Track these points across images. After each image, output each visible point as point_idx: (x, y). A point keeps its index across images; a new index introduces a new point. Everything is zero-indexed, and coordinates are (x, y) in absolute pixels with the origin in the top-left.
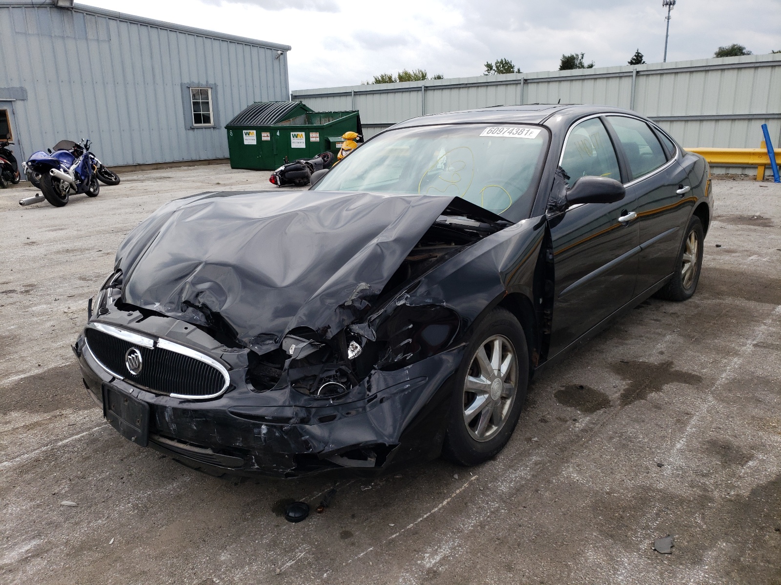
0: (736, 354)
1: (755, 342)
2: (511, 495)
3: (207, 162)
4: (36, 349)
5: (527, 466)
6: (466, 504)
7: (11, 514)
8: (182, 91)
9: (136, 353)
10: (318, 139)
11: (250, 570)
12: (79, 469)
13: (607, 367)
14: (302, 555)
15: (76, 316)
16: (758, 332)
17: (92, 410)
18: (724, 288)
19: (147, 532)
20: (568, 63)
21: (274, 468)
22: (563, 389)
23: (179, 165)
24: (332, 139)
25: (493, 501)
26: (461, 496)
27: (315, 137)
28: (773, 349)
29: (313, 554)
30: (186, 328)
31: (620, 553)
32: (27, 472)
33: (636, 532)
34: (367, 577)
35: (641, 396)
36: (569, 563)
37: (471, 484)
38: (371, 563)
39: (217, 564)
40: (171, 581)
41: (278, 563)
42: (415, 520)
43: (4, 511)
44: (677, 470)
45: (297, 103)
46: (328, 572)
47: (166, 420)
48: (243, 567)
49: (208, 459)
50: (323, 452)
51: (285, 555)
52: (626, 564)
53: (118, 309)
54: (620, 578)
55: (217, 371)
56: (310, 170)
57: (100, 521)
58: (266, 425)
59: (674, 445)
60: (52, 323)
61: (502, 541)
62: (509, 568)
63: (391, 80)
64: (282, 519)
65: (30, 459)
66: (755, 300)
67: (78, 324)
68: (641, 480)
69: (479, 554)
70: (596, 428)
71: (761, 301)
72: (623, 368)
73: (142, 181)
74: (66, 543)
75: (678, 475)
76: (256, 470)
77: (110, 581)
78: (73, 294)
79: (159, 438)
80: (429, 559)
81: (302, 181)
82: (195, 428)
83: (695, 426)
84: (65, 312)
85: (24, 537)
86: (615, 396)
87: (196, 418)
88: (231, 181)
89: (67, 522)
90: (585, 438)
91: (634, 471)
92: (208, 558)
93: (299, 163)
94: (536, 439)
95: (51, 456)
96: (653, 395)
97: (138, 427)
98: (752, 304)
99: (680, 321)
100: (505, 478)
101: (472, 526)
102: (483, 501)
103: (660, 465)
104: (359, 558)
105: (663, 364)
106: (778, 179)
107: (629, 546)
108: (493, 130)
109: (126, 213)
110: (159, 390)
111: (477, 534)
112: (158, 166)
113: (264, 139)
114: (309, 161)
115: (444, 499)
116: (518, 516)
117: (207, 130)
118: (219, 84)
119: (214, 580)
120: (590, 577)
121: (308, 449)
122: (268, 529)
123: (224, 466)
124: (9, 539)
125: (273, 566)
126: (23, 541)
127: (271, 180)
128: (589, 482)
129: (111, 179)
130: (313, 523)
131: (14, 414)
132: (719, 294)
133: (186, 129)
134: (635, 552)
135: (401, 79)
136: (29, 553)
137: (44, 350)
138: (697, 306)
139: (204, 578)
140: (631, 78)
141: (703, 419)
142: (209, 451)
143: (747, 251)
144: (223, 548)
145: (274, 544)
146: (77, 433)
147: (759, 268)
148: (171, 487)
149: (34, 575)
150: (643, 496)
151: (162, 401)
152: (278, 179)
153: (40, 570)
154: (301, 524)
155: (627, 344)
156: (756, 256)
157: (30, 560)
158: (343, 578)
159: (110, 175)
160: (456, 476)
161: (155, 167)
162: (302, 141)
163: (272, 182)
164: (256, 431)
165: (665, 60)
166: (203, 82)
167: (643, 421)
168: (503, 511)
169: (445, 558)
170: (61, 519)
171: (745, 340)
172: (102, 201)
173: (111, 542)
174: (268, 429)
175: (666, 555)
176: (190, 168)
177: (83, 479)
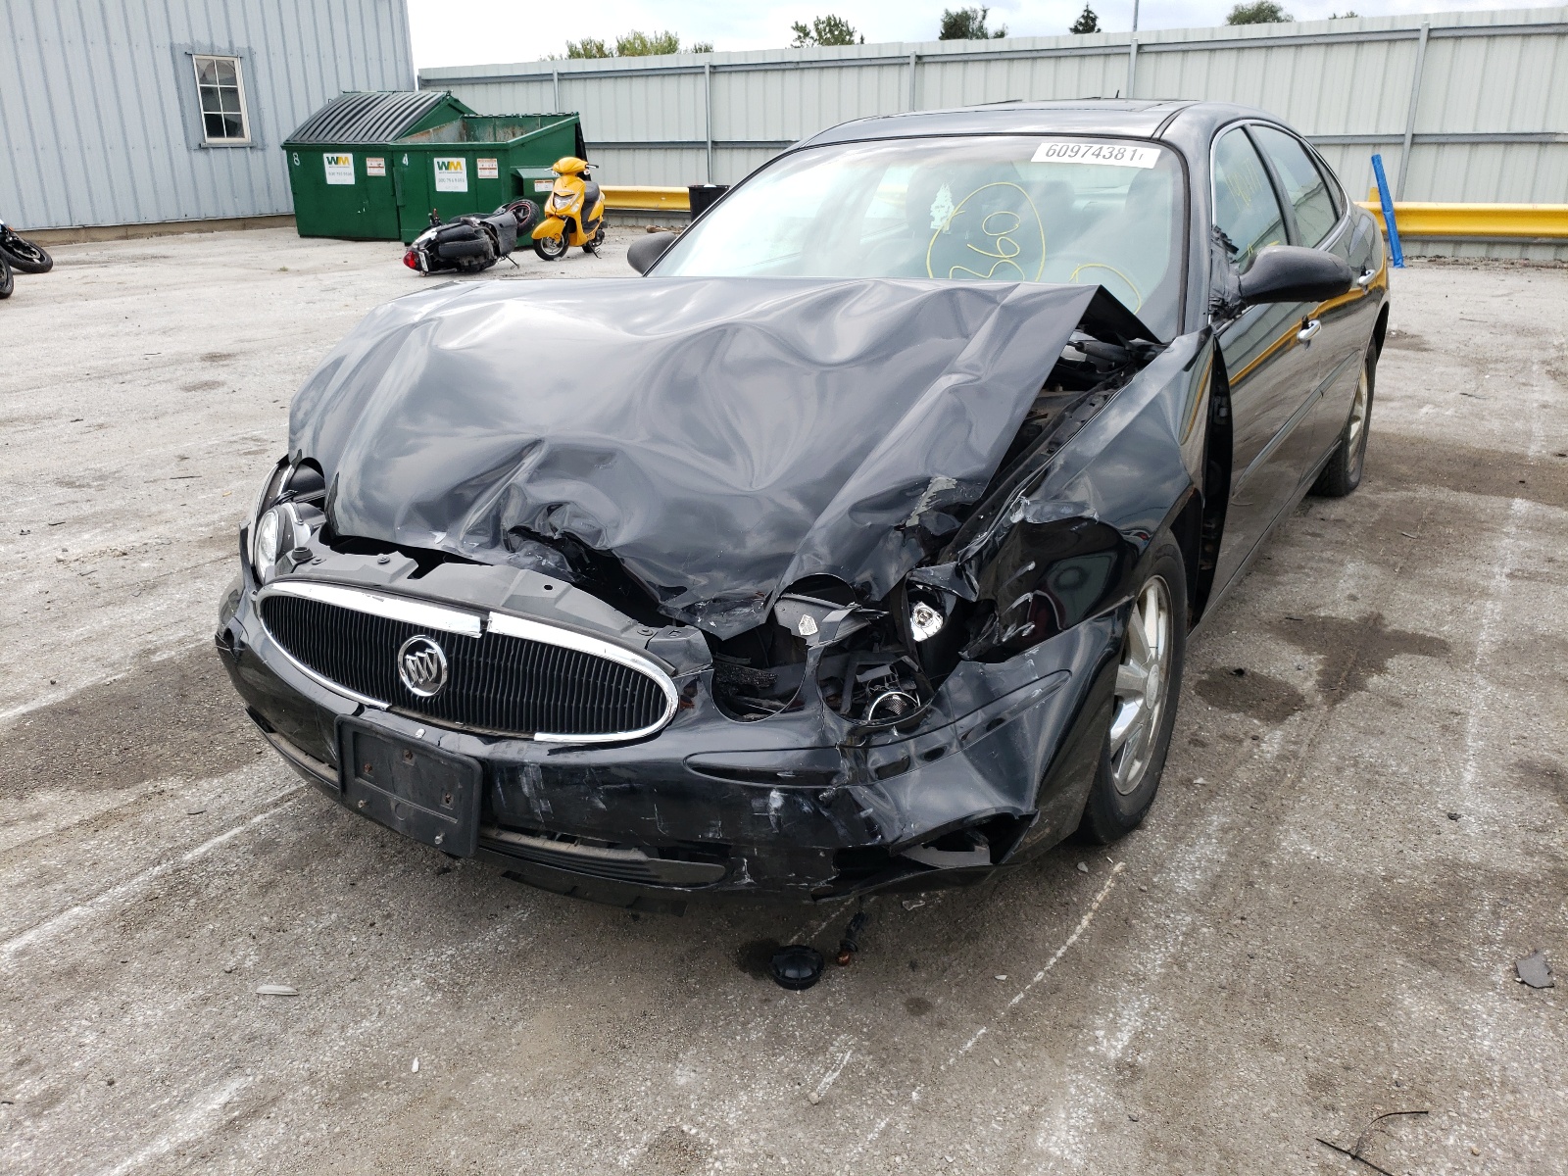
0: (1485, 593)
1: (1507, 570)
2: (1206, 897)
3: (240, 223)
4: (28, 645)
5: (1209, 836)
6: (1126, 921)
7: (147, 1026)
8: (174, 62)
9: (430, 647)
10: (495, 174)
11: (751, 1099)
12: (261, 911)
13: (1266, 631)
14: (847, 1057)
15: (89, 568)
16: (1502, 552)
17: (229, 776)
18: (1404, 469)
19: (486, 1039)
20: (957, 27)
21: (789, 880)
22: (1205, 677)
23: (180, 228)
24: (526, 173)
25: (1178, 911)
26: (1110, 903)
27: (488, 169)
28: (1543, 581)
29: (869, 1053)
30: (548, 587)
31: (1463, 995)
32: (140, 926)
33: (1472, 953)
34: (1003, 1091)
35: (1355, 684)
36: (1380, 1024)
37: (1118, 879)
38: (997, 1061)
39: (676, 1093)
40: (592, 1139)
41: (804, 1080)
42: (1043, 964)
43: (125, 1020)
44: (1487, 823)
45: (440, 94)
46: (918, 1088)
47: (522, 792)
48: (733, 1095)
49: (629, 872)
50: (900, 841)
51: (812, 1062)
52: (1485, 1016)
53: (332, 548)
54: (1486, 1043)
55: (645, 677)
56: (491, 238)
57: (366, 1024)
58: (781, 790)
59: (1460, 777)
60: (37, 585)
61: (1233, 992)
62: (1270, 1042)
63: (601, 52)
64: (769, 987)
65: (134, 897)
66: (1468, 490)
67: (104, 585)
68: (1430, 850)
69: (1201, 1022)
70: (1303, 751)
71: (1479, 492)
72: (1299, 629)
73: (105, 264)
74: (312, 1078)
75: (1494, 834)
76: (744, 888)
77: (453, 1153)
78: (61, 520)
79: (501, 834)
80: (1108, 1040)
81: (475, 263)
82: (602, 806)
83: (1479, 736)
84: (59, 561)
85: (203, 1075)
86: (1307, 686)
87: (604, 783)
88: (310, 264)
89: (290, 1031)
90: (1291, 773)
91: (1411, 831)
92: (649, 1083)
93: (466, 222)
94: (1200, 780)
95: (180, 885)
96: (1375, 681)
97: (447, 812)
98: (1465, 499)
99: (1356, 536)
100: (1179, 862)
101: (1161, 966)
102: (1158, 914)
103: (1453, 817)
104: (967, 1052)
105: (1366, 620)
106: (1400, 261)
107: (1475, 980)
108: (1058, 149)
109: (102, 336)
110: (494, 727)
111: (1179, 982)
112: (128, 231)
113: (371, 172)
114: (485, 220)
115: (1080, 917)
116: (1239, 938)
117: (236, 151)
118: (259, 48)
119: (685, 1128)
120: (1430, 1047)
121: (874, 836)
122: (750, 1009)
123: (662, 884)
124: (167, 1083)
125: (797, 1087)
126: (205, 1085)
127: (407, 261)
128: (1341, 860)
129: (31, 260)
130: (837, 985)
131: (45, 798)
132: (1399, 481)
133: (189, 149)
134: (1488, 990)
135: (623, 49)
136: (233, 1110)
137: (46, 648)
138: (1374, 506)
139: (661, 1126)
140: (1127, 56)
141: (1485, 721)
142: (637, 855)
143: (1410, 397)
144: (672, 1057)
145: (776, 1040)
146: (221, 831)
147: (1445, 430)
148: (494, 937)
149: (267, 1159)
150: (1451, 878)
151: (509, 751)
152: (423, 258)
153: (277, 1147)
154: (814, 992)
155: (1279, 583)
156: (1430, 406)
157: (241, 1127)
158: (954, 1097)
159: (27, 249)
160: (1083, 867)
161: (122, 232)
162: (459, 176)
163: (408, 265)
164: (756, 803)
165: (1135, 26)
166: (222, 44)
167: (1382, 733)
168: (1205, 930)
169: (1138, 1036)
170: (273, 1027)
171: (1489, 568)
172: (29, 309)
173: (415, 1067)
174: (785, 798)
175: (1546, 990)
176: (203, 235)
177: (282, 933)
